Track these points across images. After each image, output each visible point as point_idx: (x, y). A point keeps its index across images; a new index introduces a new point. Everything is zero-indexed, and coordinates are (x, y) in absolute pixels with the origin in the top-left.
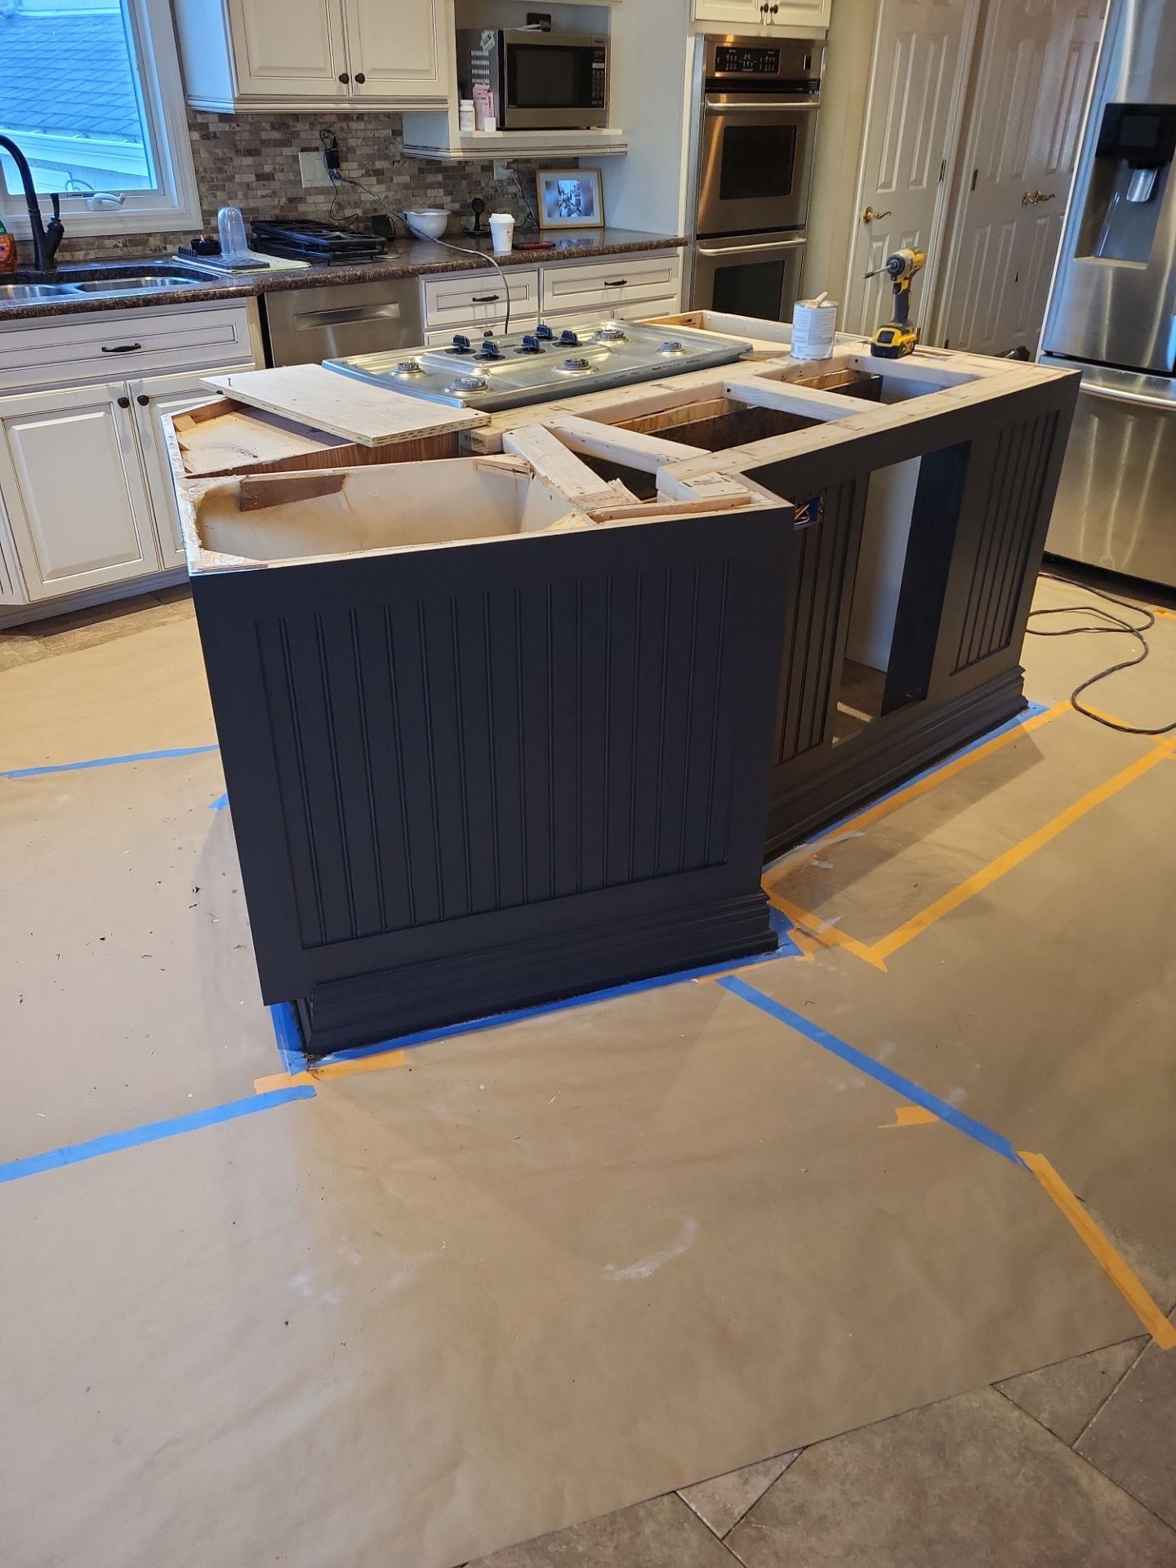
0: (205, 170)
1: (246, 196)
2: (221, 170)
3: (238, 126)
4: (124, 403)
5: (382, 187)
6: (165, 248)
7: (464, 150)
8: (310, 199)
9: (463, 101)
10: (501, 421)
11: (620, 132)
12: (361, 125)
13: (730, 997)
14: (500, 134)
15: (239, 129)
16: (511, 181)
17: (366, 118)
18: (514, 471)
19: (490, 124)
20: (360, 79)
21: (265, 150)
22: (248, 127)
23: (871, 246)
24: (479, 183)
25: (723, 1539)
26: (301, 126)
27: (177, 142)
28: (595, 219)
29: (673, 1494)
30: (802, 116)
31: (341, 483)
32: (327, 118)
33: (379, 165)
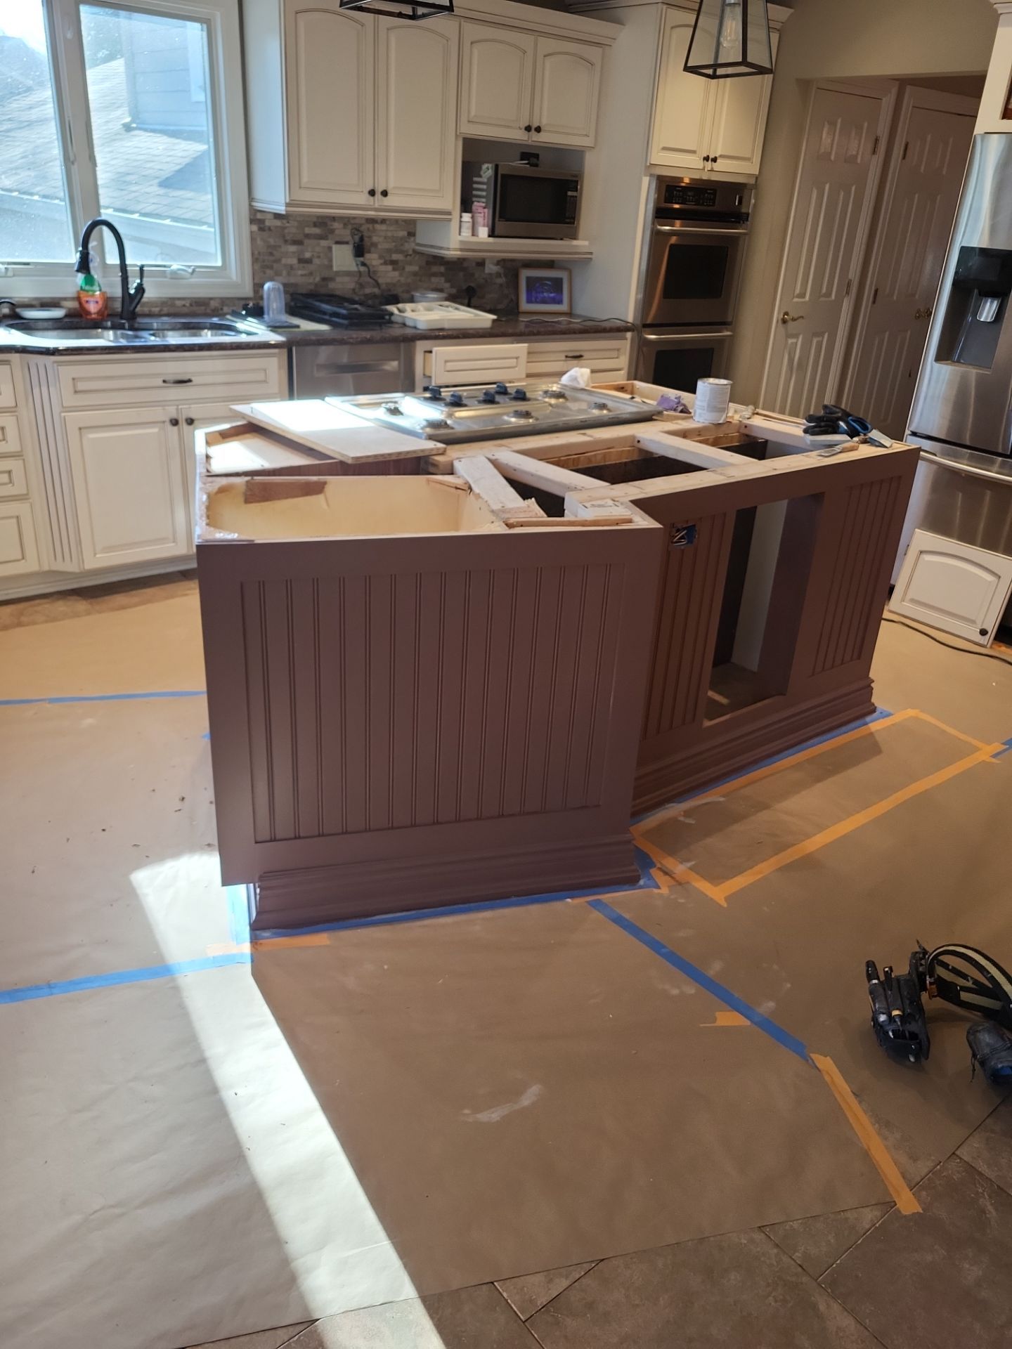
0: (259, 253)
1: (289, 274)
2: (271, 254)
3: (288, 222)
4: (175, 422)
5: (396, 273)
6: (222, 309)
7: (461, 250)
8: (338, 279)
9: (464, 214)
10: (454, 452)
11: (586, 243)
12: (384, 227)
13: (596, 915)
14: (491, 240)
15: (287, 225)
16: (498, 275)
17: (388, 222)
18: (457, 488)
19: (483, 232)
20: (385, 193)
21: (306, 242)
22: (296, 224)
23: (786, 341)
24: (472, 275)
25: (526, 1321)
26: (336, 225)
27: (239, 231)
28: (563, 307)
29: (491, 1284)
30: (734, 240)
31: (323, 488)
32: (357, 221)
33: (395, 257)
